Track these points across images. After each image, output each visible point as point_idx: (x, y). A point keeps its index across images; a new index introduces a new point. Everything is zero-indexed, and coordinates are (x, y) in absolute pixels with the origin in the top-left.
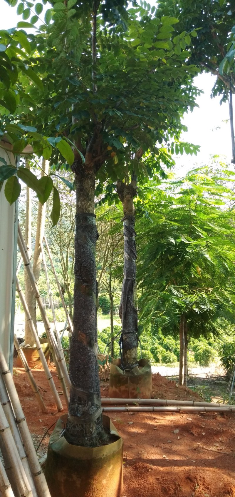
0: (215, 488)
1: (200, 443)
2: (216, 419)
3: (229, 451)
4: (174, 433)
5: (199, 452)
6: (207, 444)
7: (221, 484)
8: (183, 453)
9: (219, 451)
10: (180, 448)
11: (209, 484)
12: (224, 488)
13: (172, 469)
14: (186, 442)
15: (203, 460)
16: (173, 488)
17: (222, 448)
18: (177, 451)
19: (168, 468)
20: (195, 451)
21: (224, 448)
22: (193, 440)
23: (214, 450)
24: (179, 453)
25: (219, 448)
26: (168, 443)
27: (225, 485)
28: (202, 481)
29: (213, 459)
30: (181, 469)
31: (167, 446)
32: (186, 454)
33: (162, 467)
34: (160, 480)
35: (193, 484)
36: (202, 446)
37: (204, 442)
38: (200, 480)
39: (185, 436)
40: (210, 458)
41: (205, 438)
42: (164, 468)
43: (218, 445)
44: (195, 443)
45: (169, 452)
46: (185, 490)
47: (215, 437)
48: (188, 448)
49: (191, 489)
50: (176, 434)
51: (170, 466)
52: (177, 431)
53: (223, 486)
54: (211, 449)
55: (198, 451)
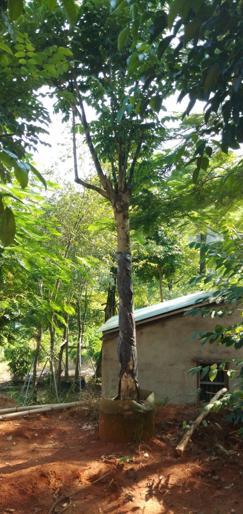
0: (65, 477)
1: (36, 444)
2: (40, 420)
3: (63, 445)
4: (7, 441)
5: (38, 452)
6: (42, 443)
7: (69, 472)
8: (23, 457)
9: (55, 447)
10: (19, 453)
11: (60, 475)
12: (73, 475)
13: (20, 473)
14: (23, 445)
15: (44, 458)
16: (30, 488)
17: (56, 444)
18: (17, 456)
19: (17, 473)
20: (34, 452)
21: (58, 443)
22: (29, 443)
23: (50, 447)
24: (19, 457)
25: (54, 445)
26: (5, 451)
27: (73, 472)
28: (53, 475)
29: (52, 455)
30: (29, 470)
31: (5, 454)
32: (27, 457)
33: (10, 473)
34: (15, 485)
35: (46, 479)
36: (38, 446)
37: (39, 443)
38: (52, 474)
39: (20, 441)
40: (49, 454)
41: (38, 438)
42: (12, 474)
43: (52, 442)
44: (32, 445)
45: (10, 459)
46: (41, 486)
47: (47, 436)
48: (26, 451)
49: (46, 483)
50: (10, 441)
51: (17, 471)
52: (10, 438)
53: (72, 474)
54: (47, 447)
55: (36, 451)
